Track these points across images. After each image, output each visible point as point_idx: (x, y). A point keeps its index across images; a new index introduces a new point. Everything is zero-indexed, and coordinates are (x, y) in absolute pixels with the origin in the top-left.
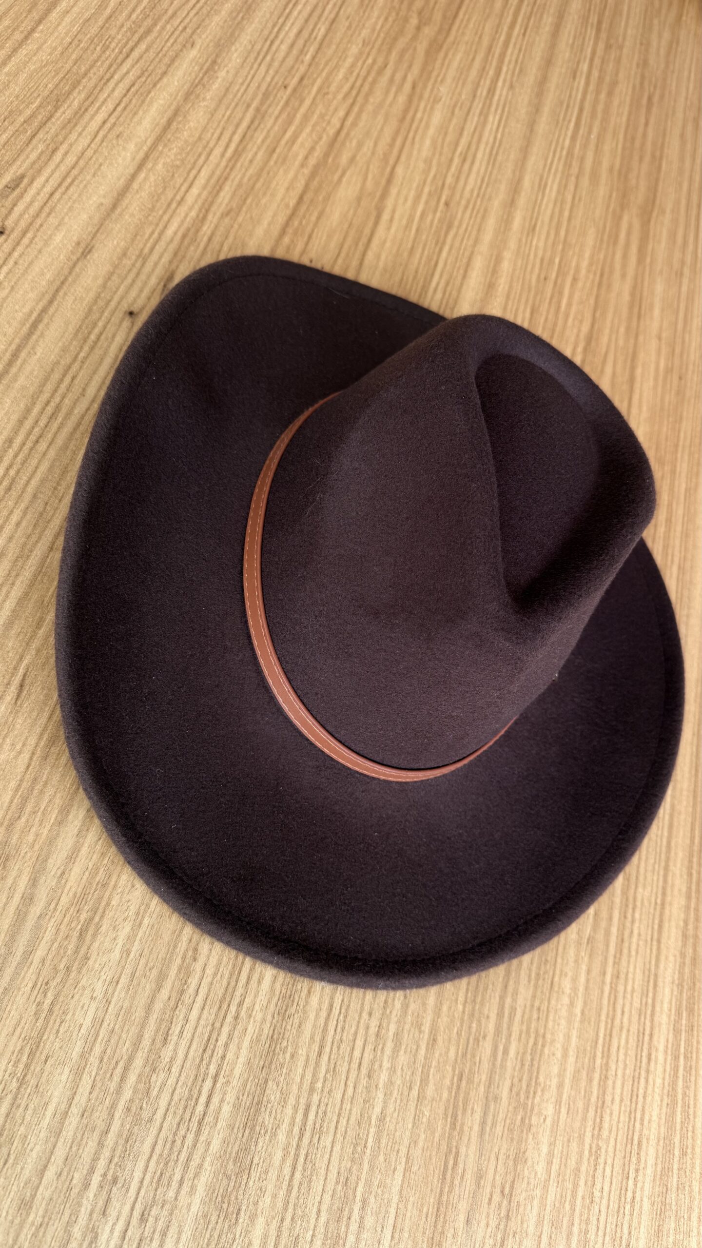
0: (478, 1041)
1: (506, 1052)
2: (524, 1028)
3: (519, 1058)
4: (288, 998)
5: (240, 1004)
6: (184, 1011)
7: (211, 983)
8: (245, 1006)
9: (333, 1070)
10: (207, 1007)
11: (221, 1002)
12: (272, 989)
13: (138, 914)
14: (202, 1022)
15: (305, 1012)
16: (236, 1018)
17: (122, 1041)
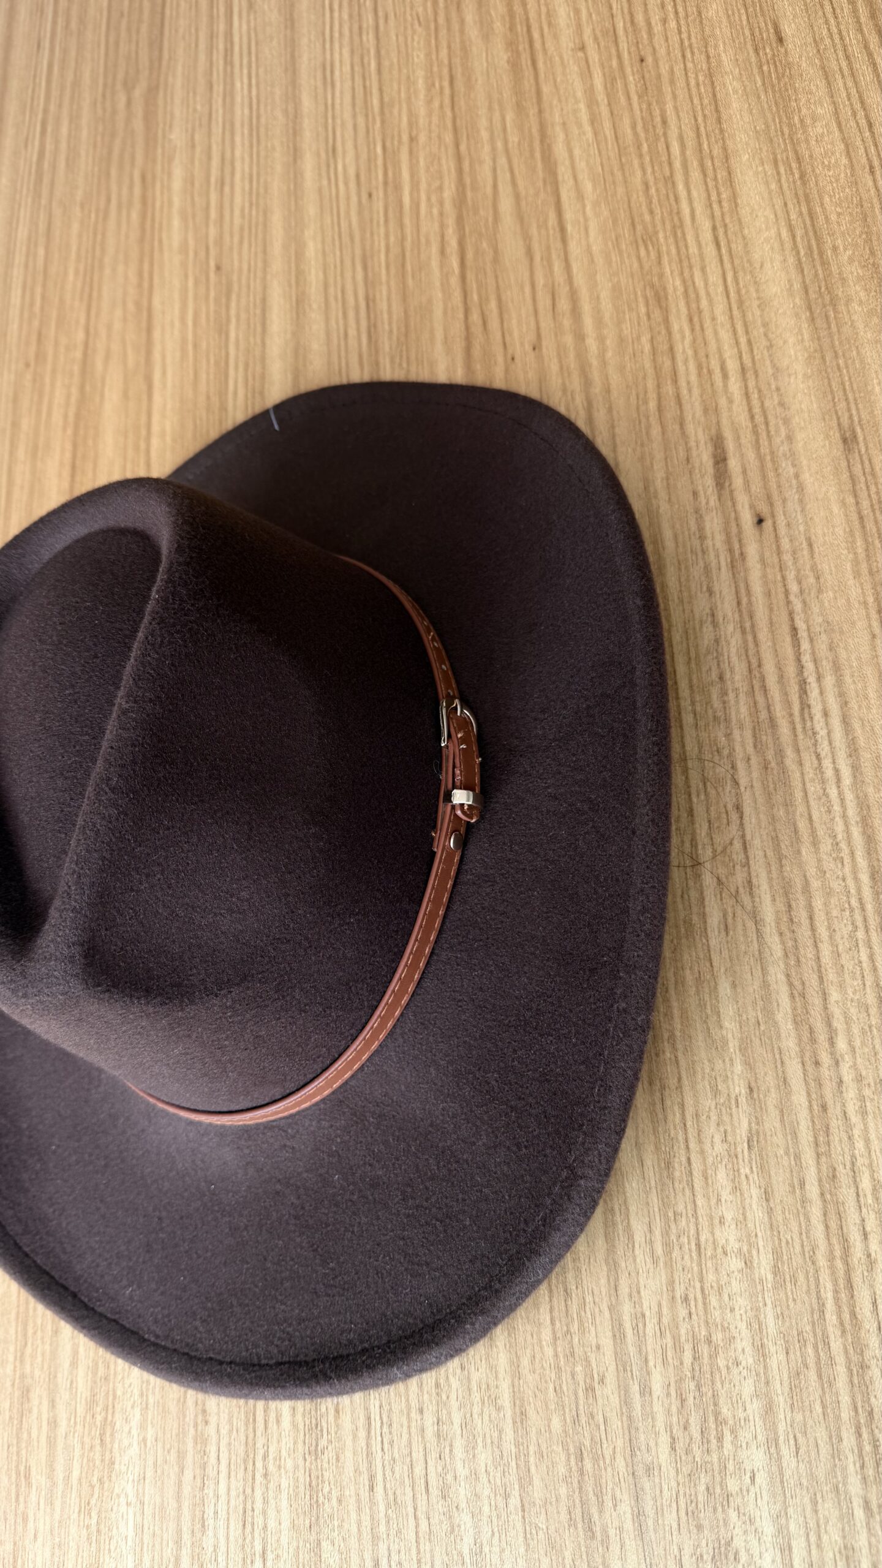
0: (593, 1390)
1: (646, 1391)
2: (669, 1340)
3: (673, 1393)
4: (315, 1427)
5: (265, 1457)
6: (212, 1486)
7: (230, 1444)
8: (271, 1457)
9: (394, 1502)
10: (233, 1474)
11: (245, 1461)
12: (294, 1425)
13: (142, 1395)
14: (233, 1493)
15: (339, 1439)
16: (266, 1475)
17: (165, 1543)
